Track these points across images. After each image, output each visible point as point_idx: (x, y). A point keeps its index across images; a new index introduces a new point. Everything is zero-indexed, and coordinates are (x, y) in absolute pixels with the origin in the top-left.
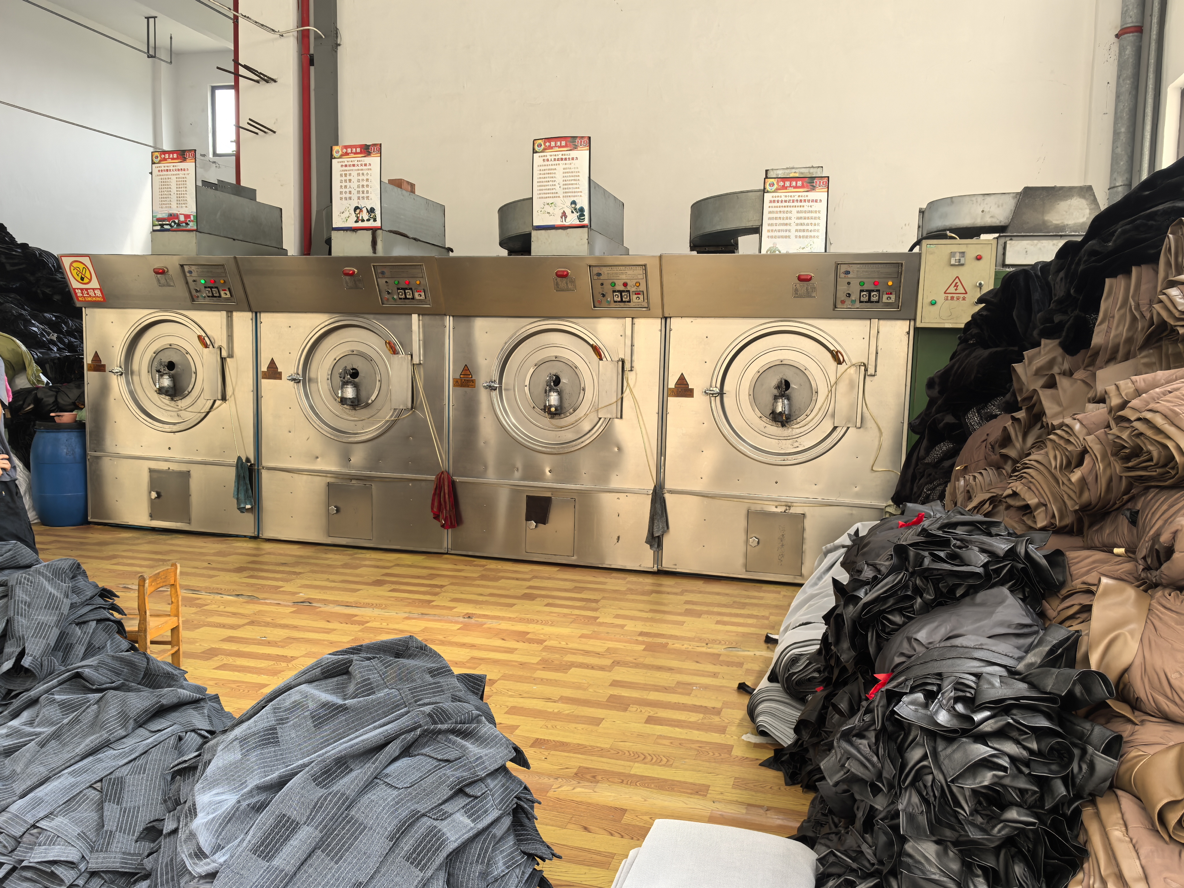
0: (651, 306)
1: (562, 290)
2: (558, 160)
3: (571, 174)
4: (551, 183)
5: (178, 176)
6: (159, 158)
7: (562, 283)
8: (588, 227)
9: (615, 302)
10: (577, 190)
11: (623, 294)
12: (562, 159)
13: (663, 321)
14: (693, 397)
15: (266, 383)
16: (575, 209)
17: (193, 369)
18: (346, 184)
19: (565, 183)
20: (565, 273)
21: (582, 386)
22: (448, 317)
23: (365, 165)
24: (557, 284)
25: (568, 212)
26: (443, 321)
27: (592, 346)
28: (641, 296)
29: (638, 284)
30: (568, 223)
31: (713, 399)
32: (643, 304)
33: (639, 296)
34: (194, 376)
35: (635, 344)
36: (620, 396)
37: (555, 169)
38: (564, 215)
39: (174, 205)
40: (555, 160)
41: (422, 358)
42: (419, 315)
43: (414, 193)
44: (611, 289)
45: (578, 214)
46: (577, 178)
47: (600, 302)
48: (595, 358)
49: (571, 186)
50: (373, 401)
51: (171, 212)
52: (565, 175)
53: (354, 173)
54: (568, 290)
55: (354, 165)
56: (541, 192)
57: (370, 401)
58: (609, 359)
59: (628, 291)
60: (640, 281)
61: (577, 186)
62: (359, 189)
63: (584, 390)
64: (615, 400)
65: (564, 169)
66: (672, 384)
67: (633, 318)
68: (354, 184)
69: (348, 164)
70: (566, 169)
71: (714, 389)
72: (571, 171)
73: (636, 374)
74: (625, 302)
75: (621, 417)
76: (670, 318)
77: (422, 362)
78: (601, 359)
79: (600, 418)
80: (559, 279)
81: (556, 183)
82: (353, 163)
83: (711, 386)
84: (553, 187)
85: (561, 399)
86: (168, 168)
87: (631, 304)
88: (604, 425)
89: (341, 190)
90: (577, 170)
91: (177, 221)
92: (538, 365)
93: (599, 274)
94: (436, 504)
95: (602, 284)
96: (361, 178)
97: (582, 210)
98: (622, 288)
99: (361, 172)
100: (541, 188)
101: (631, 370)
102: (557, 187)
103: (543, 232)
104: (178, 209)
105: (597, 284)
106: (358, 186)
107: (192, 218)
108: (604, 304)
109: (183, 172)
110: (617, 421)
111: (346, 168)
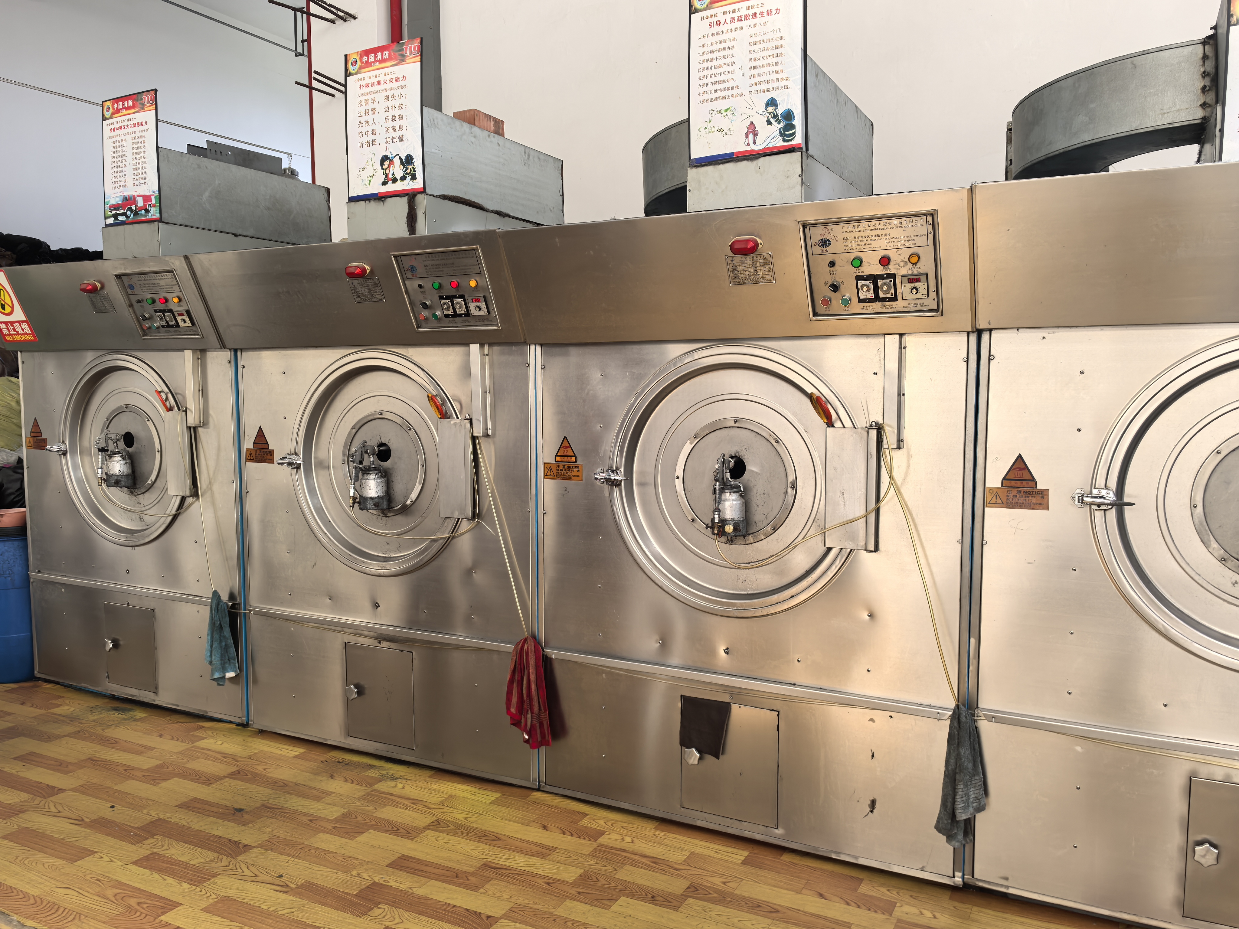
0: (946, 305)
1: (744, 283)
2: (740, 19)
3: (765, 45)
4: (725, 69)
5: (134, 135)
6: (111, 110)
7: (745, 265)
8: (804, 150)
9: (861, 301)
10: (780, 76)
11: (880, 283)
12: (747, 17)
13: (973, 338)
14: (1047, 508)
15: (253, 468)
16: (775, 116)
17: (157, 446)
18: (367, 118)
19: (753, 64)
20: (751, 244)
21: (791, 478)
22: (533, 347)
23: (397, 80)
24: (735, 270)
25: (760, 123)
26: (525, 355)
27: (810, 396)
28: (920, 286)
29: (914, 258)
30: (760, 145)
31: (1098, 515)
32: (926, 302)
33: (917, 285)
34: (158, 456)
35: (908, 390)
36: (872, 505)
37: (734, 39)
38: (752, 130)
39: (130, 182)
40: (732, 20)
41: (489, 426)
42: (482, 345)
43: (502, 135)
44: (853, 272)
45: (781, 126)
46: (779, 51)
47: (827, 302)
48: (819, 422)
49: (765, 70)
50: (413, 503)
51: (126, 194)
52: (753, 48)
53: (380, 97)
54: (758, 281)
55: (379, 83)
56: (706, 89)
57: (408, 502)
58: (848, 424)
59: (893, 276)
60: (920, 251)
61: (778, 68)
62: (387, 125)
63: (794, 486)
64: (862, 512)
65: (751, 36)
66: (994, 480)
67: (901, 335)
68: (380, 117)
69: (370, 81)
70: (756, 35)
71: (1104, 493)
72: (765, 37)
73: (909, 456)
74: (884, 300)
75: (876, 549)
76: (990, 330)
77: (489, 432)
78: (830, 424)
79: (830, 549)
80: (738, 259)
81: (735, 68)
82: (378, 79)
83: (1093, 485)
84: (730, 76)
85: (747, 507)
86: (122, 124)
87: (900, 305)
88: (838, 563)
89: (361, 129)
90: (778, 35)
91: (133, 208)
92: (699, 437)
93: (825, 243)
94: (514, 700)
95: (832, 264)
96: (389, 104)
97: (789, 115)
98: (878, 270)
99: (390, 93)
100: (706, 81)
101: (899, 448)
102: (738, 75)
103: (709, 169)
104: (136, 188)
105: (821, 264)
106: (386, 120)
107: (154, 202)
108: (836, 305)
109: (141, 128)
110: (866, 559)
111: (369, 90)
